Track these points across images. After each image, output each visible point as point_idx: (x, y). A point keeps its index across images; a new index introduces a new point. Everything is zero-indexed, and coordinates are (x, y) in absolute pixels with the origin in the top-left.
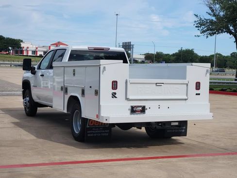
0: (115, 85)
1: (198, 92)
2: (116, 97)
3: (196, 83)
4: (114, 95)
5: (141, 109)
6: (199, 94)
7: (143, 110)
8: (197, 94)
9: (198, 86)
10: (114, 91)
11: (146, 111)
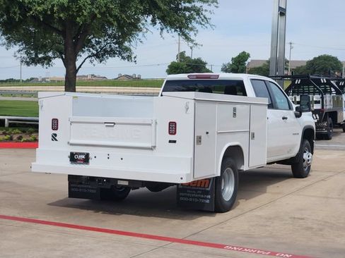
0: (55, 124)
1: (172, 138)
2: (56, 140)
3: (170, 123)
4: (54, 137)
5: (83, 157)
6: (175, 142)
7: (86, 160)
8: (170, 142)
9: (172, 128)
10: (55, 132)
11: (90, 161)
